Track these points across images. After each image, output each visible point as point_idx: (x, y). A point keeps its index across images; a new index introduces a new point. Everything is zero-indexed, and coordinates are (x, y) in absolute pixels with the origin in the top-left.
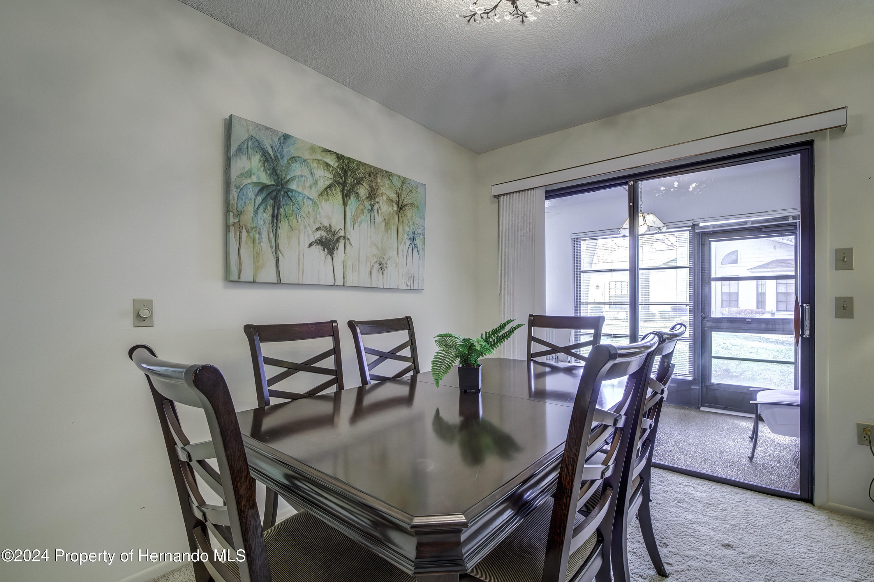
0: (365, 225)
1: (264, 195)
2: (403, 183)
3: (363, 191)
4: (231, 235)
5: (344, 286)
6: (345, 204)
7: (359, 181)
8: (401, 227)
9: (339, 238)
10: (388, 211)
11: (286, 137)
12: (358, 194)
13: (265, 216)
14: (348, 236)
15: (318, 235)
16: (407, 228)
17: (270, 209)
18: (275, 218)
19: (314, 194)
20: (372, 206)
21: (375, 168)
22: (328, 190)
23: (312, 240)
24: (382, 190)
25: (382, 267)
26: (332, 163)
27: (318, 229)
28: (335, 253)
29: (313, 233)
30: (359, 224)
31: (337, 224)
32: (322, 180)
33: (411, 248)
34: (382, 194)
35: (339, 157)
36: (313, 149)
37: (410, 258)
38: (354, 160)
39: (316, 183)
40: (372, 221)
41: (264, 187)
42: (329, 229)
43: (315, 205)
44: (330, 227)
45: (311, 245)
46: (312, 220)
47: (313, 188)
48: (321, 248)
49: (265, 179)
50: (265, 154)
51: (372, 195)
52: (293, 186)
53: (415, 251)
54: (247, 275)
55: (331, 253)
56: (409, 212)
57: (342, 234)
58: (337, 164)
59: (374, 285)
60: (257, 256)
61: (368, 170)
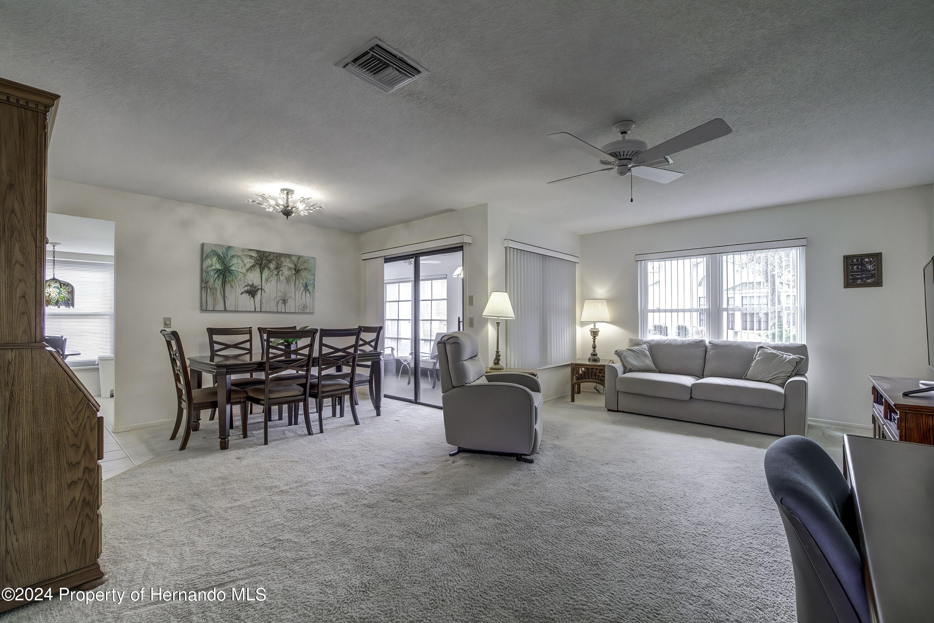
0: (274, 282)
1: (218, 273)
2: (299, 258)
3: (272, 266)
4: (203, 291)
5: (261, 311)
6: (261, 273)
7: (270, 262)
8: (297, 281)
9: (258, 289)
10: (288, 274)
11: (229, 247)
12: (269, 267)
13: (219, 283)
14: (263, 288)
15: (246, 288)
16: (302, 281)
17: (221, 279)
18: (224, 283)
19: (244, 270)
20: (278, 273)
21: (280, 254)
22: (252, 268)
23: (243, 291)
24: (285, 264)
25: (284, 302)
26: (254, 255)
27: (246, 286)
28: (256, 296)
29: (243, 288)
30: (270, 282)
31: (257, 282)
32: (248, 264)
33: (304, 291)
34: (284, 266)
35: (258, 252)
36: (243, 250)
37: (304, 296)
38: (267, 252)
39: (245, 265)
40: (278, 280)
41: (218, 270)
42: (252, 286)
43: (245, 275)
44: (253, 284)
45: (242, 293)
46: (243, 282)
47: (243, 268)
48: (248, 294)
49: (218, 267)
50: (219, 256)
51: (278, 267)
52: (233, 268)
53: (308, 292)
54: (210, 307)
55: (253, 296)
56: (303, 273)
57: (260, 287)
58: (257, 255)
59: (279, 311)
60: (215, 300)
61: (275, 255)
